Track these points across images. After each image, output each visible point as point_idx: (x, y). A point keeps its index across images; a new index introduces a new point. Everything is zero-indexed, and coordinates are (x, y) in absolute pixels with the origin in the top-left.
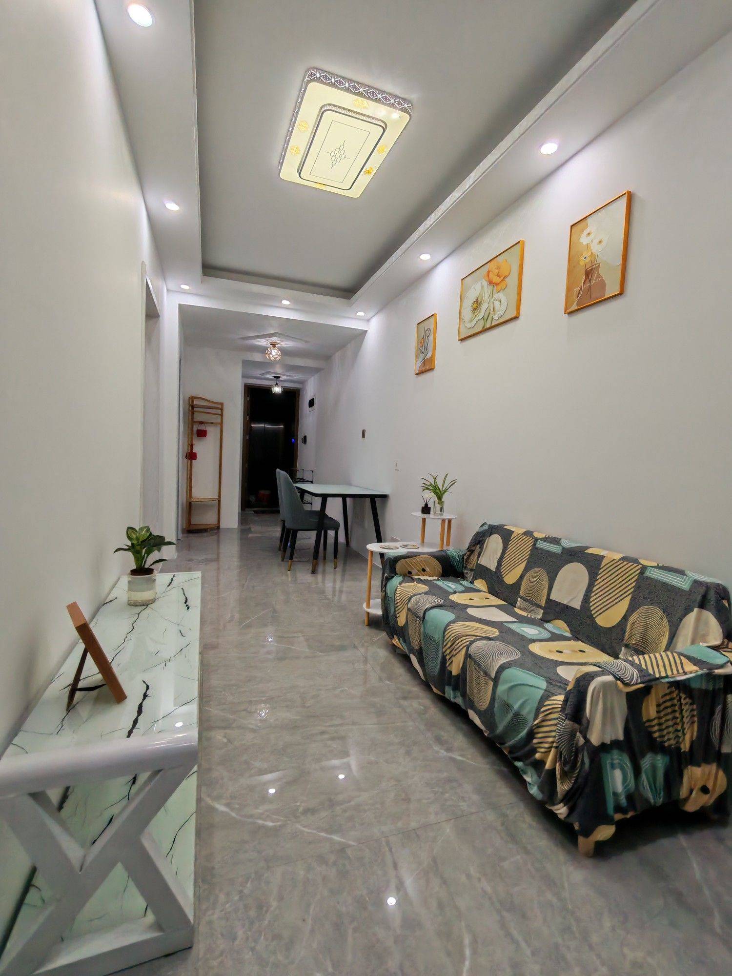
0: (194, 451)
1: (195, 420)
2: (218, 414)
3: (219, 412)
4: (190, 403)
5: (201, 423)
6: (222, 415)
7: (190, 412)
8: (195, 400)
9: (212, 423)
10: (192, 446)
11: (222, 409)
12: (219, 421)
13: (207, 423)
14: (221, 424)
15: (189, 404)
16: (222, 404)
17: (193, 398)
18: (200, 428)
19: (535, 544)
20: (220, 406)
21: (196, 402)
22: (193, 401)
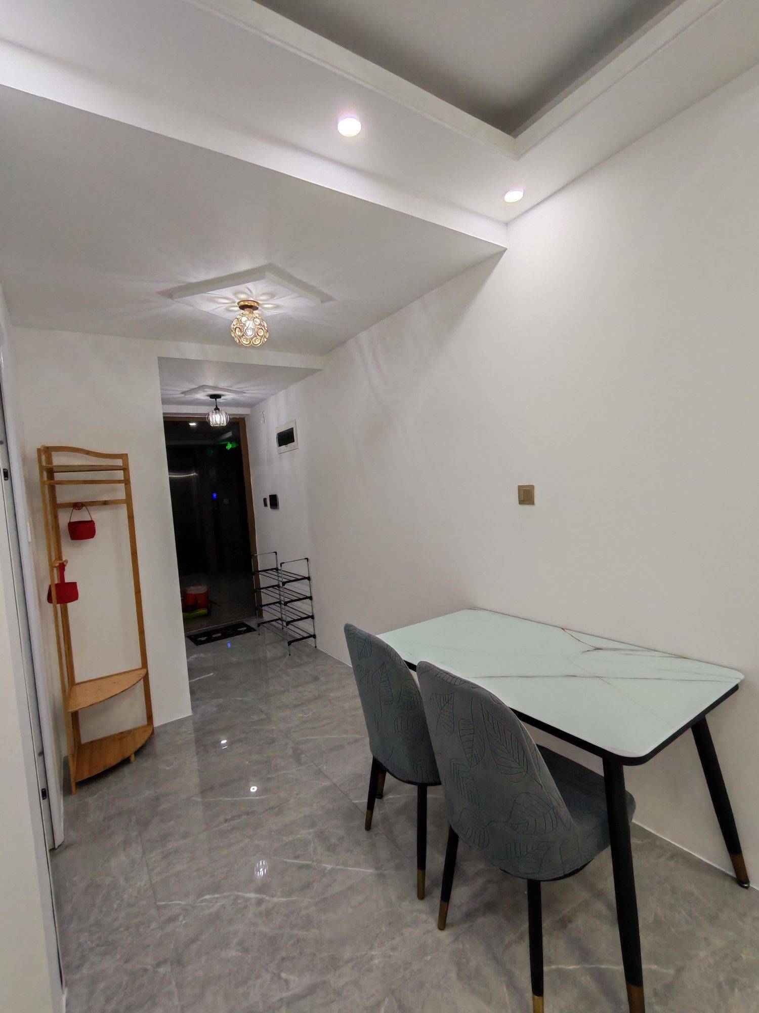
0: (68, 579)
1: (60, 500)
2: (120, 482)
3: (120, 475)
4: (44, 464)
5: (78, 506)
6: (127, 482)
7: (46, 487)
8: (53, 453)
9: (105, 503)
10: (62, 568)
11: (125, 469)
12: (122, 495)
13: (93, 503)
14: (128, 501)
15: (42, 468)
16: (124, 457)
17: (47, 451)
18: (75, 519)
20: (119, 462)
21: (59, 460)
22: (49, 460)
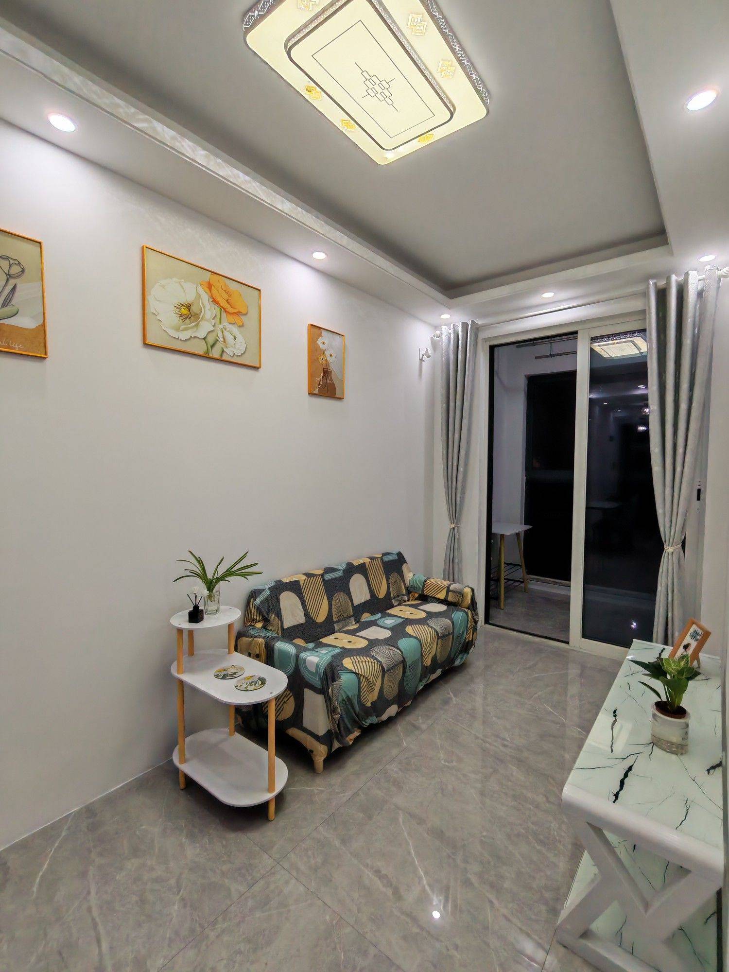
19: (323, 580)
